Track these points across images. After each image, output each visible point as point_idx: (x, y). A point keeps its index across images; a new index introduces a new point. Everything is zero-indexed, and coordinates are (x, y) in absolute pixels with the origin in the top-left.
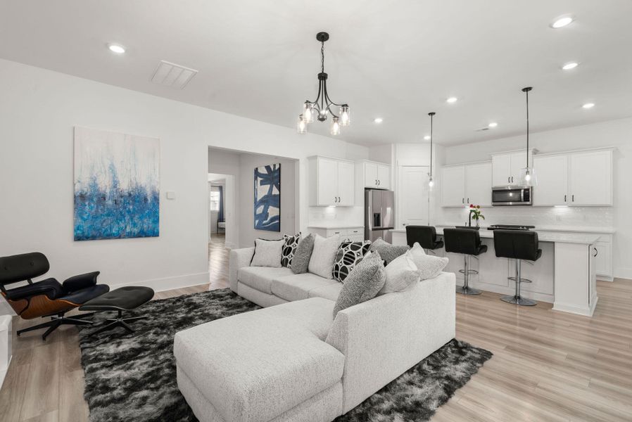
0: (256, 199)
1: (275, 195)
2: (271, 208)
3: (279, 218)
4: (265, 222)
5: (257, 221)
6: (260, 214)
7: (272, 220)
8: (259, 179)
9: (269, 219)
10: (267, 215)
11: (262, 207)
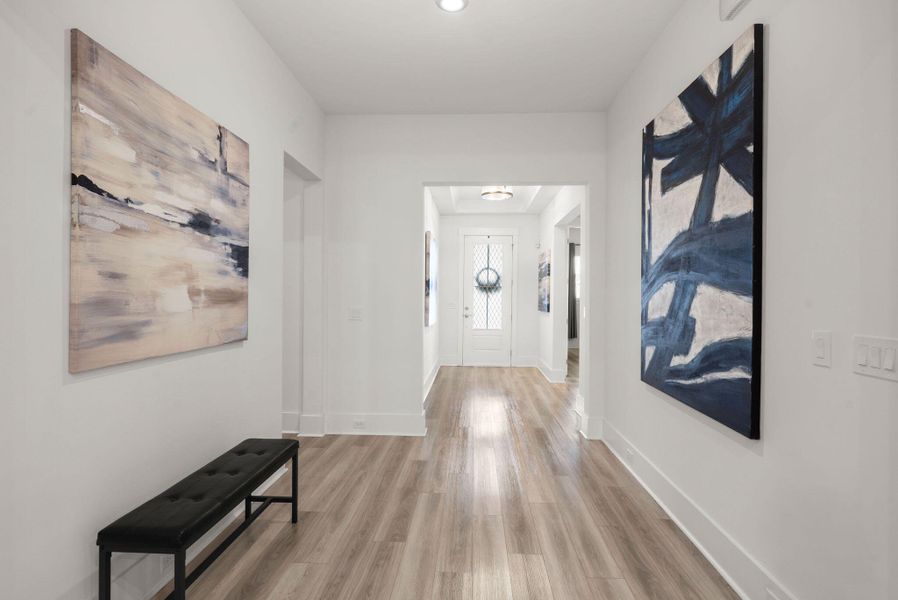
0: (646, 255)
1: (727, 223)
2: (705, 292)
3: (751, 352)
4: (677, 361)
5: (650, 351)
6: (662, 323)
7: (718, 356)
8: (659, 165)
9: (696, 349)
10: (688, 331)
11: (667, 290)
